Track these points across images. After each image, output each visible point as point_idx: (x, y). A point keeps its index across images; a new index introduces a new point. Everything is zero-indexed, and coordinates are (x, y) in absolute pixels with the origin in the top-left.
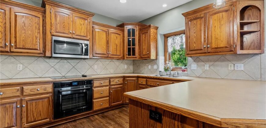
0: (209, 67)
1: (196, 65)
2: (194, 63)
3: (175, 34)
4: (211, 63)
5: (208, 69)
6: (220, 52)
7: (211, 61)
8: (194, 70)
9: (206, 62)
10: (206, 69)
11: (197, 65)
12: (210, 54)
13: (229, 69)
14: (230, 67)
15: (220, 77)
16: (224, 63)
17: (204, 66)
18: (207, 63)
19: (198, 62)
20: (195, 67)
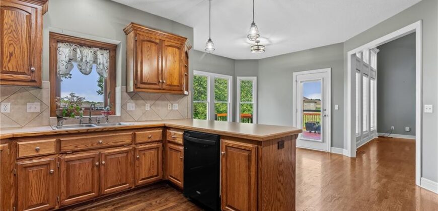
0: (150, 107)
1: (134, 104)
2: (132, 101)
3: (81, 42)
4: (152, 102)
5: (149, 109)
6: (174, 90)
7: (152, 100)
8: (131, 111)
9: (147, 100)
10: (146, 110)
11: (136, 104)
12: (164, 91)
13: (168, 108)
14: (169, 107)
15: (160, 119)
16: (164, 103)
17: (145, 105)
18: (148, 102)
19: (137, 99)
20: (133, 107)
